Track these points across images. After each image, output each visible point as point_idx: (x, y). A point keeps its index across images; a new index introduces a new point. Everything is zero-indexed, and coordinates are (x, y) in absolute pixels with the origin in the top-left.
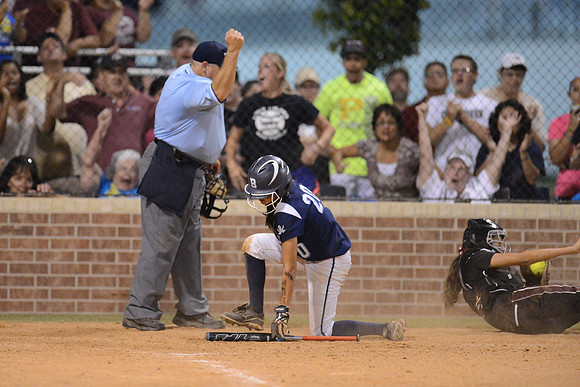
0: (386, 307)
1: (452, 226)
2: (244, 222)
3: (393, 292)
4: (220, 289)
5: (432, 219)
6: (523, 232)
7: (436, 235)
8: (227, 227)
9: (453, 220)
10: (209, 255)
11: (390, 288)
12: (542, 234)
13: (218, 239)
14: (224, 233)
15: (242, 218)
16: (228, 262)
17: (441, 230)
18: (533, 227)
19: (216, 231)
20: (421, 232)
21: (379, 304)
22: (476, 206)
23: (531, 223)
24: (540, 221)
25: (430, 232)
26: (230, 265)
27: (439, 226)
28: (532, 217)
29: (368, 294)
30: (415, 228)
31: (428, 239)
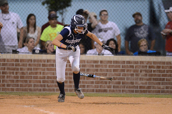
1: (98, 63)
2: (30, 61)
4: (22, 83)
5: (91, 61)
6: (121, 65)
7: (93, 66)
8: (24, 63)
9: (98, 61)
10: (18, 72)
12: (127, 66)
13: (21, 67)
14: (23, 65)
15: (29, 60)
16: (25, 74)
17: (95, 64)
18: (124, 63)
19: (20, 64)
20: (88, 65)
22: (106, 57)
23: (124, 62)
24: (127, 62)
26: (25, 76)
27: (94, 63)
28: (124, 60)
29: (70, 85)
30: (86, 64)
31: (90, 67)
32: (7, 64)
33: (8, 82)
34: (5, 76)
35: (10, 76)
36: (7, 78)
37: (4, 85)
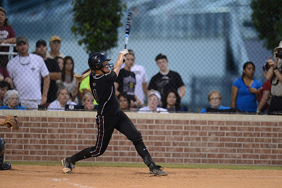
0: (123, 158)
1: (153, 123)
2: (62, 120)
3: (127, 151)
4: (51, 150)
5: (144, 120)
6: (184, 126)
7: (146, 127)
8: (54, 123)
9: (153, 120)
10: (46, 135)
11: (125, 150)
12: (192, 127)
13: (50, 128)
14: (53, 125)
15: (61, 118)
16: (55, 138)
17: (148, 125)
18: (188, 124)
19: (49, 124)
20: (139, 125)
21: (120, 157)
22: (163, 114)
23: (187, 122)
24: (191, 121)
25: (143, 125)
26: (55, 139)
27: (147, 123)
28: (187, 119)
29: (115, 152)
30: (137, 124)
31: (142, 128)
32: (30, 123)
33: (32, 149)
34: (28, 140)
35: (34, 140)
36: (31, 143)
37: (26, 153)
